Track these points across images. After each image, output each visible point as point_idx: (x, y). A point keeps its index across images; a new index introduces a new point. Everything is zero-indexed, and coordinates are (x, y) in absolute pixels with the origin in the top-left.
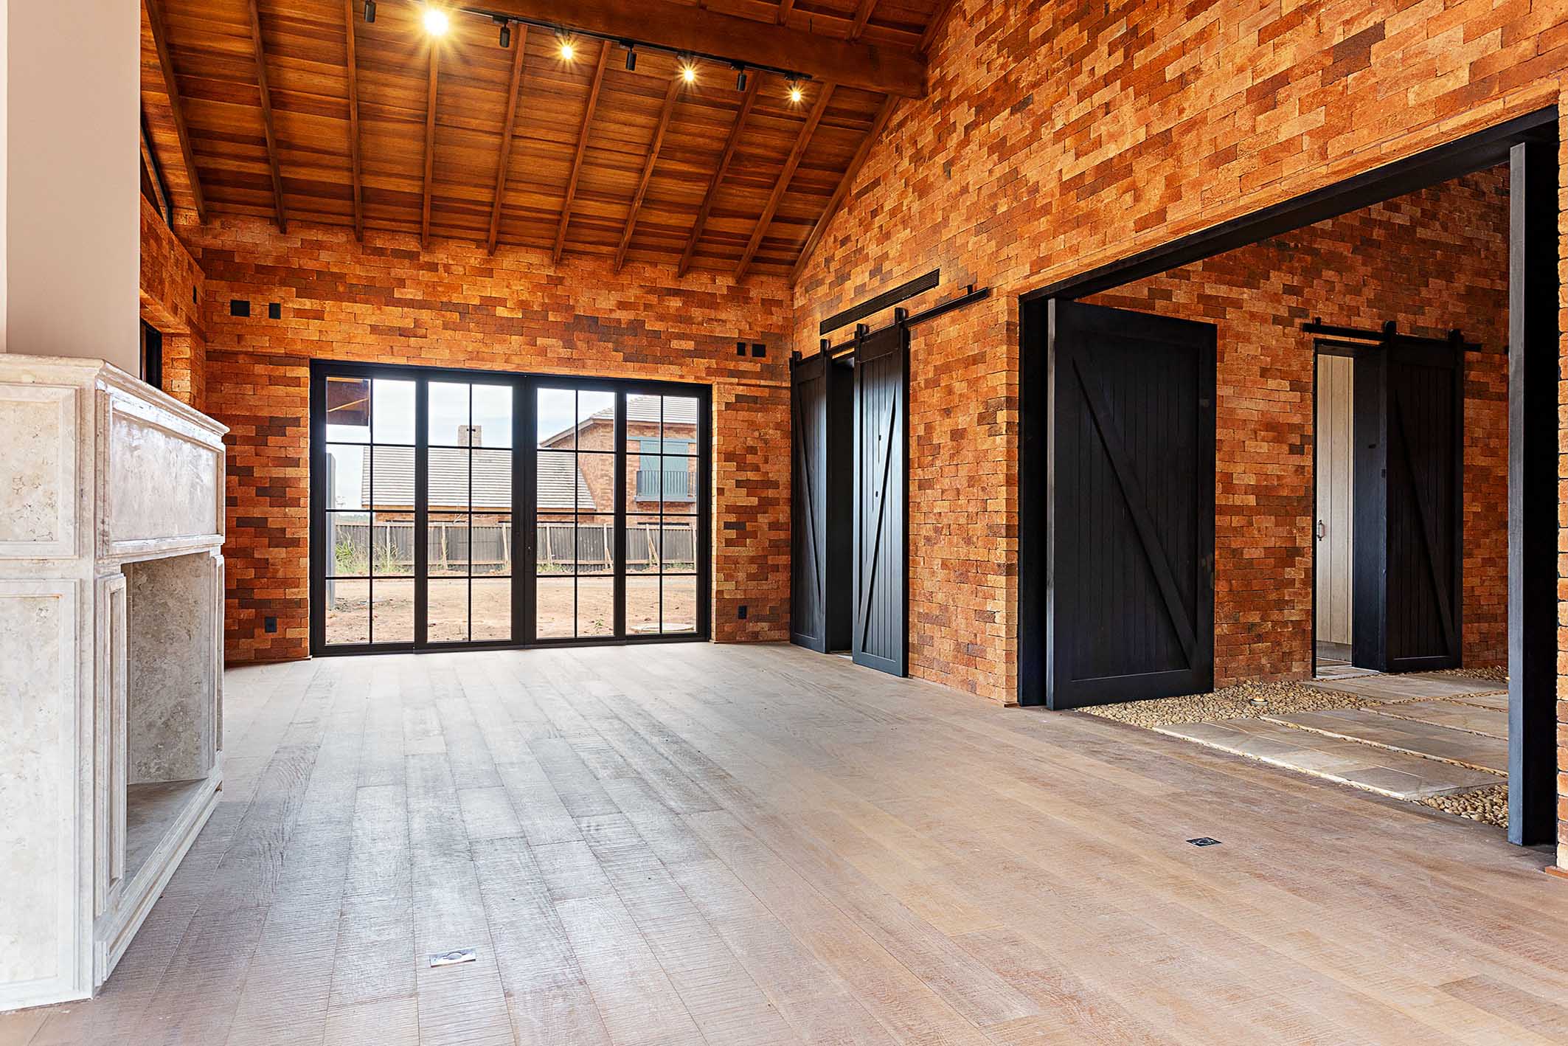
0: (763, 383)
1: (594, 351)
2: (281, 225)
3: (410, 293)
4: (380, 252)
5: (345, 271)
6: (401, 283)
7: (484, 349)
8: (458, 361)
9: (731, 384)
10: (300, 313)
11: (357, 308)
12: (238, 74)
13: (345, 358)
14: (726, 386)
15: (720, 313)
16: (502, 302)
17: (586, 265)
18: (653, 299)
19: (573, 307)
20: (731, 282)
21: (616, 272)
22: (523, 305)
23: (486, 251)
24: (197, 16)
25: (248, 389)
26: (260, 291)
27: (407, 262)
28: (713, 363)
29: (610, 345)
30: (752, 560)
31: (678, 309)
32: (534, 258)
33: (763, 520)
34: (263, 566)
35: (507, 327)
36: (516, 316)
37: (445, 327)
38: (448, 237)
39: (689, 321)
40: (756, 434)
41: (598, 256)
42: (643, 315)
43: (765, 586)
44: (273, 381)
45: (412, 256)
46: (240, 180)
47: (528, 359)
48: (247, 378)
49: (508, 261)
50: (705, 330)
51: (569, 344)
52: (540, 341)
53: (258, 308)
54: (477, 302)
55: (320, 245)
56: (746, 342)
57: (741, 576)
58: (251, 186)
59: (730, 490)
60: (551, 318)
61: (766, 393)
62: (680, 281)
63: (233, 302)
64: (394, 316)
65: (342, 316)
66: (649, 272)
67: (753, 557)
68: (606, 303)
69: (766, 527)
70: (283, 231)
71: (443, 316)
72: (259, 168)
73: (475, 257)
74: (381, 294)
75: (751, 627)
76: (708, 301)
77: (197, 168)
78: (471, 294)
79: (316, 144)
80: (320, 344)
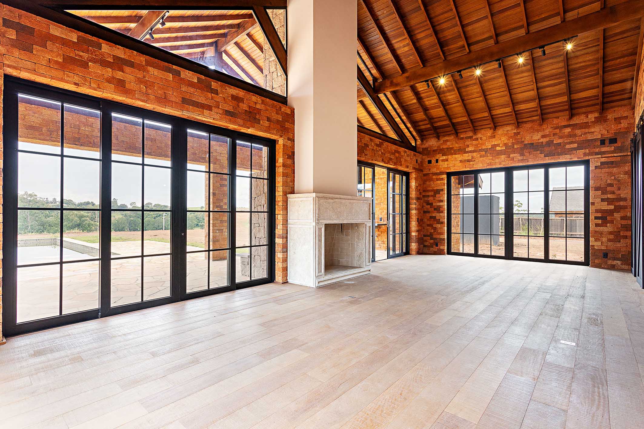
0: (615, 155)
1: (532, 155)
2: (438, 138)
3: (470, 149)
4: (462, 138)
5: (453, 146)
6: (468, 146)
7: (493, 162)
8: (485, 167)
9: (599, 158)
10: (443, 160)
11: (457, 156)
12: (417, 107)
13: (453, 171)
14: (595, 159)
15: (591, 129)
16: (498, 145)
17: (528, 125)
18: (557, 131)
19: (524, 141)
20: (597, 115)
21: (541, 125)
22: (505, 145)
23: (493, 130)
24: (405, 98)
25: (432, 183)
26: (434, 157)
27: (469, 140)
28: (587, 151)
29: (539, 152)
30: (611, 233)
31: (569, 132)
32: (509, 128)
33: (617, 215)
34: (435, 229)
35: (500, 153)
36: (503, 149)
37: (481, 157)
38: (481, 129)
39: (575, 135)
40: (613, 178)
41: (533, 121)
42: (552, 138)
43: (618, 245)
44: (438, 180)
45: (471, 137)
46: (427, 130)
47: (507, 162)
48: (431, 180)
49: (500, 131)
50: (583, 138)
51: (522, 154)
52: (511, 156)
53: (433, 161)
54: (490, 147)
55: (447, 141)
56: (605, 139)
57: (604, 239)
58: (429, 130)
59: (598, 203)
60: (515, 147)
61: (619, 159)
62: (570, 121)
63: (428, 161)
64: (466, 156)
65: (453, 159)
66: (555, 121)
67: (611, 231)
68: (537, 137)
69: (619, 219)
70: (439, 139)
71: (480, 154)
72: (429, 126)
73: (489, 133)
74: (462, 151)
75: (610, 262)
76: (586, 125)
77: (417, 130)
78: (488, 145)
79: (438, 116)
80: (448, 168)
